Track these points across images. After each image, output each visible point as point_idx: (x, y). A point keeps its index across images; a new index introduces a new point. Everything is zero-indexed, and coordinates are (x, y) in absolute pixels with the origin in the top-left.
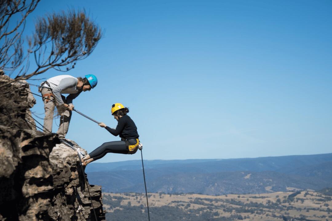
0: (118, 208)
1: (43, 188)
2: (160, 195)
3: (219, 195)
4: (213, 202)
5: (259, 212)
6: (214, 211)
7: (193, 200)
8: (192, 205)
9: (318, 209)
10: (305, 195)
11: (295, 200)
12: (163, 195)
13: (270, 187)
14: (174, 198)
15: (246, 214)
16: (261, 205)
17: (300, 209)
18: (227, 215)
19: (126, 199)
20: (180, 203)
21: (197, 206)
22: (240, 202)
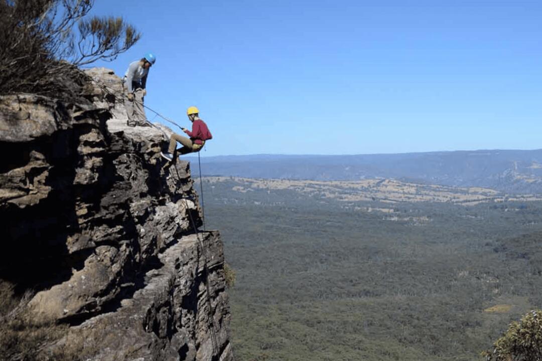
0: (249, 189)
1: (96, 149)
2: (282, 180)
3: (326, 181)
4: (322, 187)
5: (355, 194)
6: (323, 193)
7: (306, 185)
8: (306, 188)
9: (397, 192)
10: (388, 183)
11: (381, 186)
12: (284, 181)
13: (364, 177)
14: (292, 183)
15: (345, 196)
16: (357, 189)
17: (384, 192)
18: (332, 196)
19: (256, 183)
20: (296, 187)
21: (309, 189)
22: (341, 186)
